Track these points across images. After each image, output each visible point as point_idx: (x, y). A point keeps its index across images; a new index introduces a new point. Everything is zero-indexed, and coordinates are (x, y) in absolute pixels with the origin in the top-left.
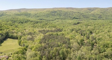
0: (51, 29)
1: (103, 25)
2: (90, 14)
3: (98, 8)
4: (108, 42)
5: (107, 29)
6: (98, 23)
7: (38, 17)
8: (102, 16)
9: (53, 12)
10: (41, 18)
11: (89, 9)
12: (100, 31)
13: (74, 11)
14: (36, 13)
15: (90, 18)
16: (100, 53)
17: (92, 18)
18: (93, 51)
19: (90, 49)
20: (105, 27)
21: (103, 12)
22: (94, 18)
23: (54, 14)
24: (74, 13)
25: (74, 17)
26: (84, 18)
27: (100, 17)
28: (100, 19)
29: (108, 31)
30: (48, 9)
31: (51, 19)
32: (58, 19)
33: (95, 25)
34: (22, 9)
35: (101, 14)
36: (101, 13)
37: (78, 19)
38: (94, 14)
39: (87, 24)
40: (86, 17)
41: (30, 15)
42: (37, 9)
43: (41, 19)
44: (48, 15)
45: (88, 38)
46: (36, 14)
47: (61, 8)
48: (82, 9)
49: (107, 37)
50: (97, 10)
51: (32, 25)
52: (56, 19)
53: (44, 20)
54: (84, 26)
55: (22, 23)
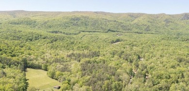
0: (82, 51)
1: (154, 45)
2: (132, 23)
3: (144, 14)
4: (163, 72)
5: (160, 53)
6: (146, 42)
7: (50, 27)
8: (150, 28)
9: (74, 20)
10: (55, 30)
11: (130, 15)
12: (151, 55)
13: (108, 18)
14: (46, 20)
15: (132, 31)
16: (154, 85)
17: (136, 31)
18: (146, 84)
19: (143, 81)
20: (156, 49)
21: (152, 21)
22: (139, 31)
23: (77, 22)
24: (109, 21)
25: (108, 29)
26: (124, 31)
27: (148, 30)
28: (147, 32)
29: (161, 56)
30: (64, 12)
31: (72, 31)
32: (83, 31)
33: (142, 44)
34: (17, 11)
35: (149, 24)
36: (149, 22)
37: (114, 32)
38: (139, 24)
39: (130, 43)
40: (127, 29)
41: (36, 24)
42: (45, 12)
43: (56, 32)
44: (67, 25)
45: (138, 66)
46: (46, 23)
47: (86, 12)
48: (120, 15)
49: (160, 65)
50: (142, 18)
51: (50, 45)
52: (82, 32)
53: (61, 32)
54: (128, 46)
55: (30, 39)
